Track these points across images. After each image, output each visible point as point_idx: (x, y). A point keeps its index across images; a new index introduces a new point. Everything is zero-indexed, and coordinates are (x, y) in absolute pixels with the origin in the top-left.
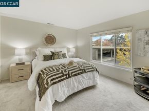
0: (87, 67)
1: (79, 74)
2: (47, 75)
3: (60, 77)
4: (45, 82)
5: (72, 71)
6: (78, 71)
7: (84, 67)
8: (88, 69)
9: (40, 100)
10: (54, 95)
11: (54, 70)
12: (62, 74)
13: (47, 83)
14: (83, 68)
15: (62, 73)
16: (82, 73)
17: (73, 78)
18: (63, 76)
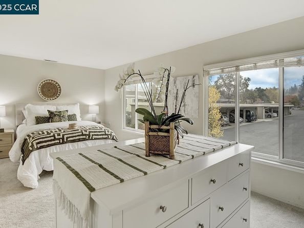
0: (95, 132)
1: (79, 140)
2: (33, 138)
3: (51, 141)
4: (30, 144)
5: (68, 136)
6: (79, 136)
7: (90, 132)
8: (98, 135)
9: (23, 164)
10: (41, 161)
11: (43, 133)
12: (53, 138)
13: (32, 146)
14: (88, 133)
15: (54, 136)
16: (84, 140)
17: (70, 144)
18: (54, 140)
